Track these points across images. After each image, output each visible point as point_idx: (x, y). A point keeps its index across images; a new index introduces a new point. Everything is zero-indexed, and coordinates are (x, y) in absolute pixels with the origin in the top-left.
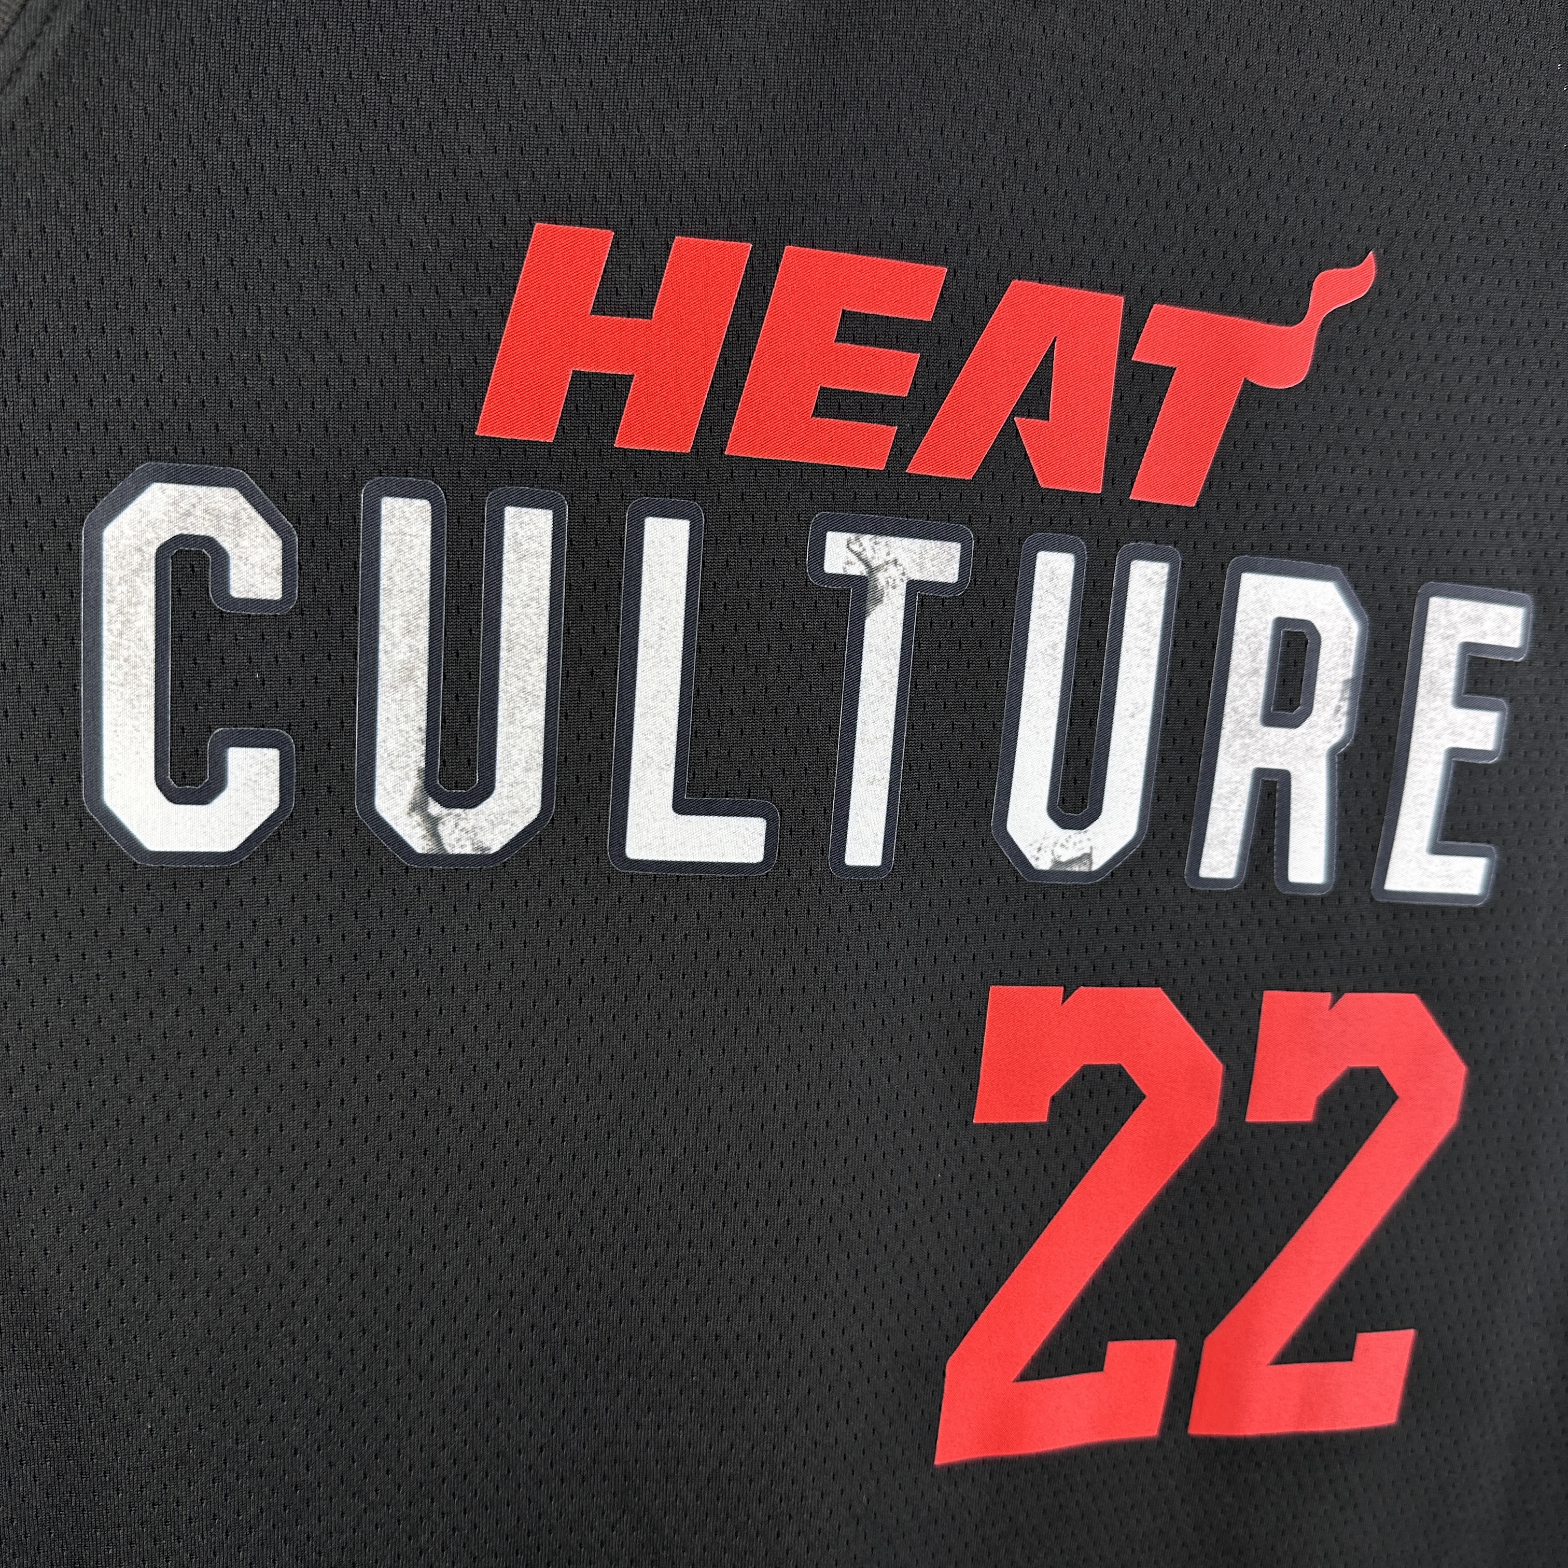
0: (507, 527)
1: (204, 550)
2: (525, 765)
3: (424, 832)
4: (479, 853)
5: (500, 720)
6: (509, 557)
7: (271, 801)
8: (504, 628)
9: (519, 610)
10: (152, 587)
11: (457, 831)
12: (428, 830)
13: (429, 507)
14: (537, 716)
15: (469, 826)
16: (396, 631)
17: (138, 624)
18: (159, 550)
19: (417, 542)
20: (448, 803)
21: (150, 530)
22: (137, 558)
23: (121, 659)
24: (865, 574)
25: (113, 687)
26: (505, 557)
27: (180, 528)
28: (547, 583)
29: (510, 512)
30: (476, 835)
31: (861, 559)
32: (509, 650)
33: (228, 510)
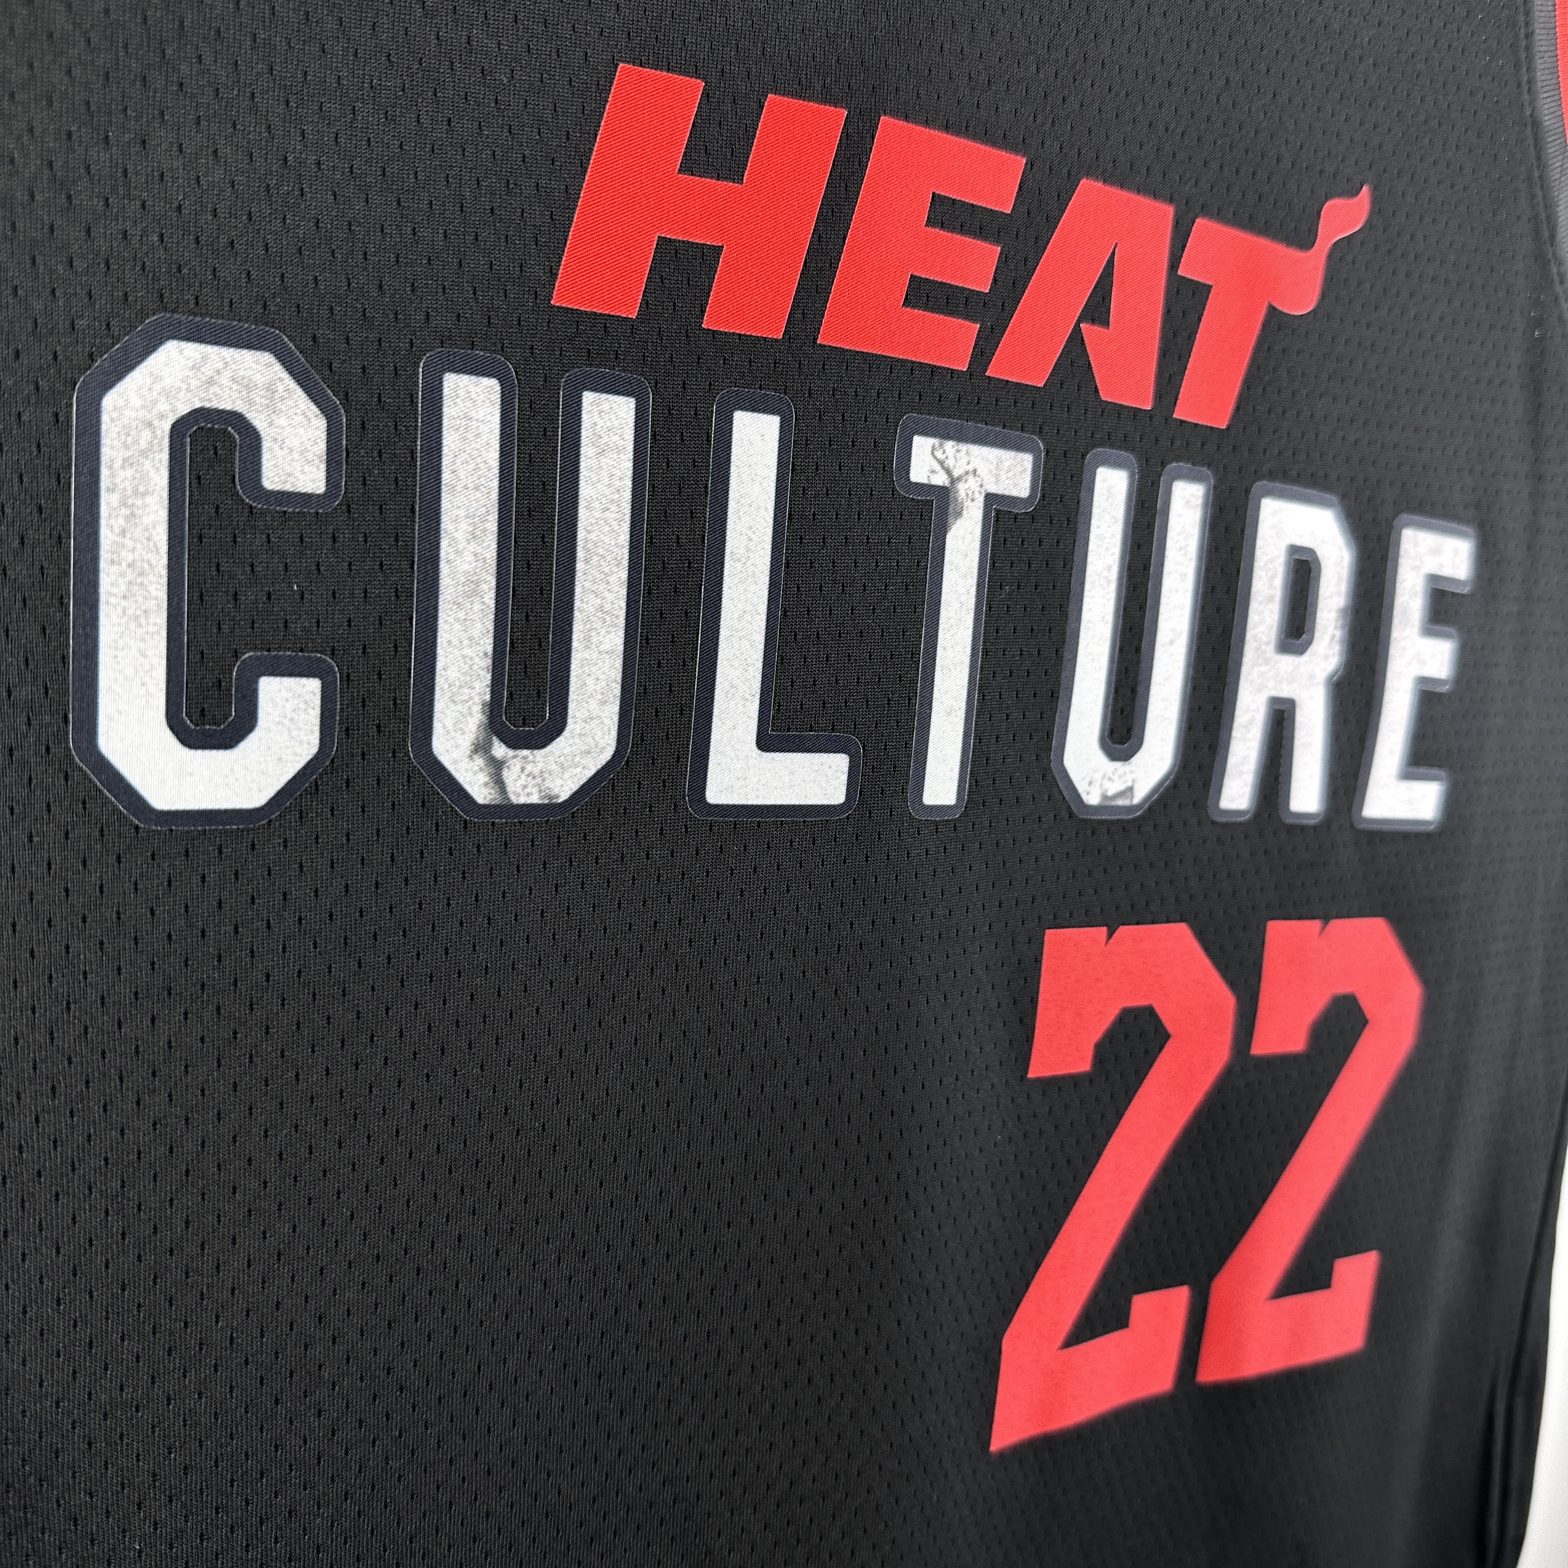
0: (585, 416)
1: (230, 429)
2: (600, 697)
3: (487, 779)
4: (546, 802)
5: (575, 644)
6: (587, 451)
7: (309, 743)
8: (581, 535)
9: (597, 514)
10: (165, 473)
11: (523, 776)
12: (490, 775)
13: (498, 388)
14: (615, 640)
15: (536, 771)
16: (459, 536)
17: (147, 520)
18: (174, 426)
19: (484, 428)
20: (514, 743)
21: (163, 399)
22: (146, 435)
23: (124, 564)
24: (947, 484)
25: (113, 600)
26: (583, 450)
27: (201, 400)
28: (629, 483)
29: (588, 397)
30: (544, 780)
31: (943, 467)
32: (587, 561)
33: (260, 379)
